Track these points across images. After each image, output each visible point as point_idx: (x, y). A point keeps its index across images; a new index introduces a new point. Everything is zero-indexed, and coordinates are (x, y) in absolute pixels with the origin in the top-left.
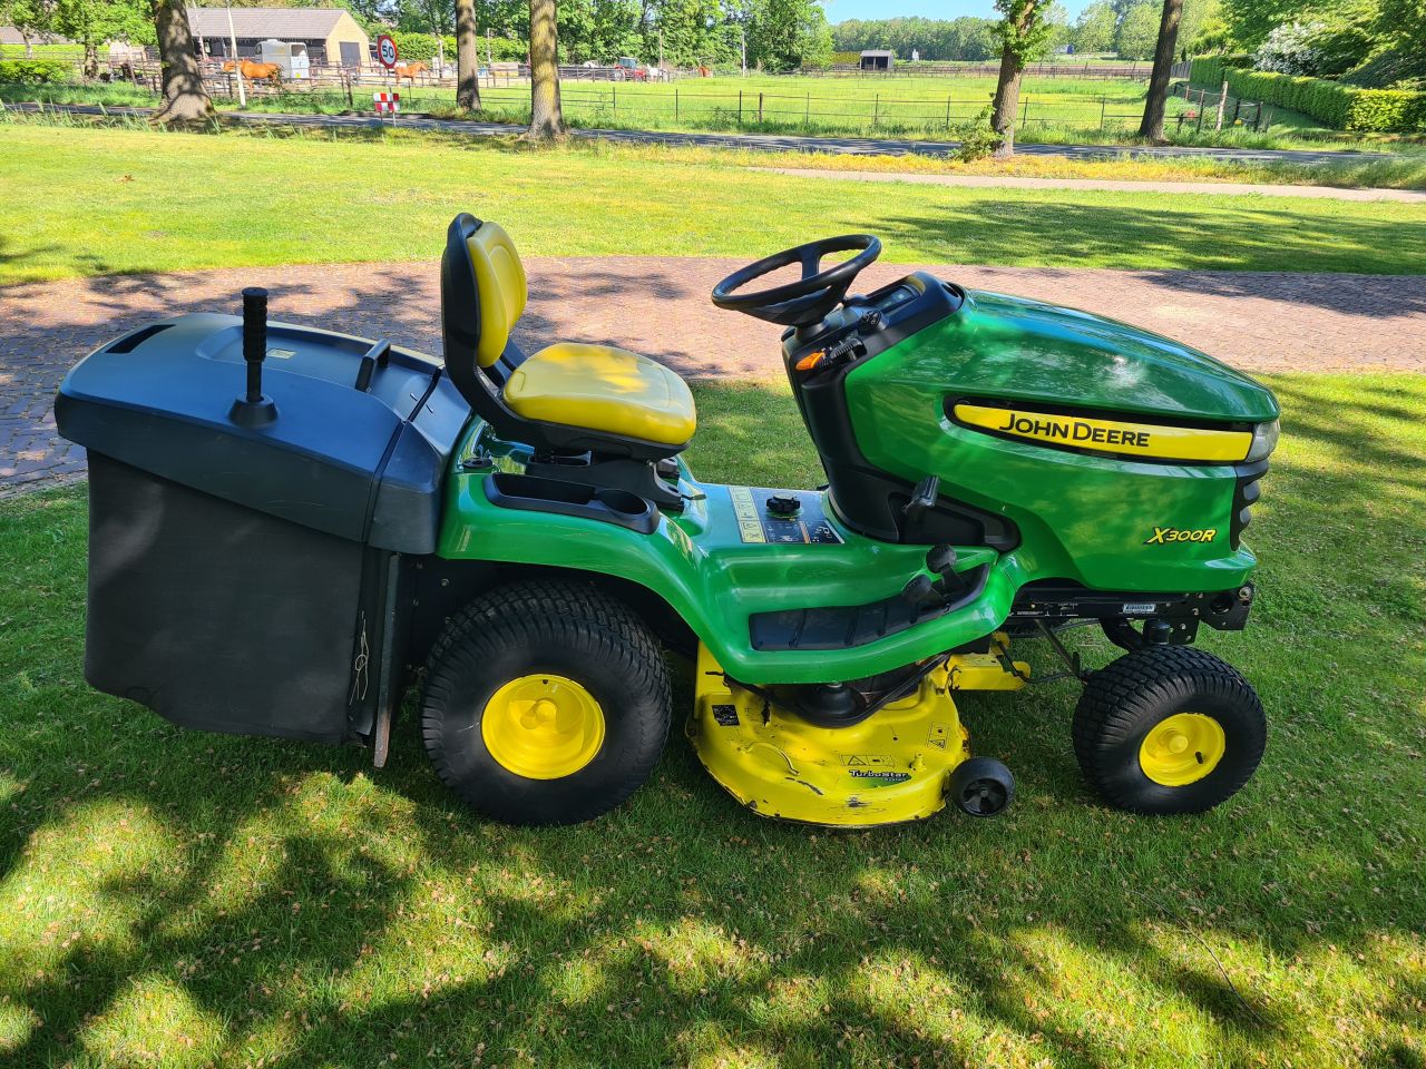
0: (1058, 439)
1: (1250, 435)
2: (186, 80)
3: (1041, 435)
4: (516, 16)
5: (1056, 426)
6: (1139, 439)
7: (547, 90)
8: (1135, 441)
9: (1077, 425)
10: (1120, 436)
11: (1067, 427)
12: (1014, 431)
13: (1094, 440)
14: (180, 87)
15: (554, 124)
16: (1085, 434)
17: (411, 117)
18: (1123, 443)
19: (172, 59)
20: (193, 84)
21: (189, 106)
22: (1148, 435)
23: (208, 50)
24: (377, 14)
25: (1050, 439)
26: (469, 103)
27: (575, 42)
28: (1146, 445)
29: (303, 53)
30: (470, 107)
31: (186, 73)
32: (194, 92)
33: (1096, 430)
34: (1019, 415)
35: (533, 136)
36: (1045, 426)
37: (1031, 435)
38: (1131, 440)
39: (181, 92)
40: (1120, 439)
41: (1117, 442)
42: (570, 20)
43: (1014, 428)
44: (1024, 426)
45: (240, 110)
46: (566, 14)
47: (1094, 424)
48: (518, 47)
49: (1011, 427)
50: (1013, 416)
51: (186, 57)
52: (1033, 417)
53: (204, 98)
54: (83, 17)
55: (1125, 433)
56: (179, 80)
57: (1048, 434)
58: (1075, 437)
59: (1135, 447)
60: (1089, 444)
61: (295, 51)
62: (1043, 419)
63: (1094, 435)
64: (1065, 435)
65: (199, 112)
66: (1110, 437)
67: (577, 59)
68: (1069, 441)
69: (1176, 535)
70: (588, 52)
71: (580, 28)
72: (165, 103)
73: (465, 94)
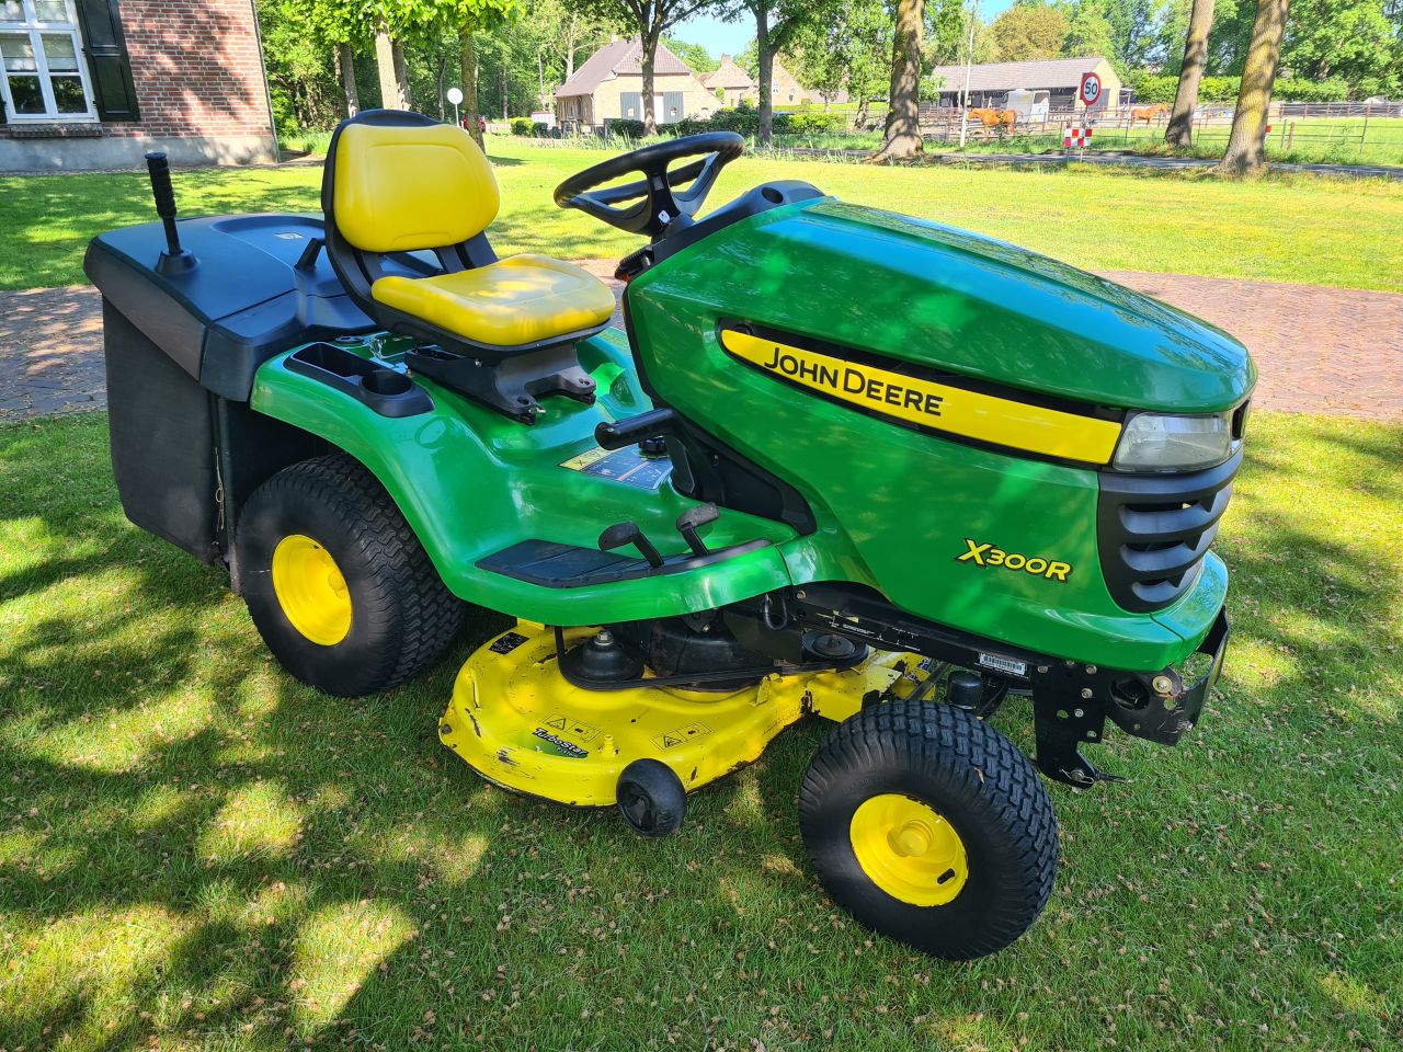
0: (826, 387)
1: (1118, 426)
2: (904, 124)
3: (807, 380)
4: (1293, 53)
5: (824, 370)
6: (928, 404)
7: (1251, 122)
8: (922, 405)
9: (848, 371)
10: (902, 395)
11: (836, 372)
12: (778, 370)
13: (869, 395)
14: (898, 130)
15: (1251, 157)
16: (858, 387)
17: (1111, 154)
18: (906, 405)
19: (897, 105)
20: (910, 127)
21: (903, 146)
22: (940, 399)
23: (970, 103)
24: (1143, 62)
25: (817, 385)
26: (1176, 139)
27: (1361, 78)
28: (938, 414)
29: (1046, 100)
30: (1178, 143)
31: (906, 117)
32: (909, 134)
33: (871, 382)
34: (785, 350)
35: (1223, 169)
36: (812, 368)
37: (796, 377)
38: (916, 403)
39: (898, 134)
40: (902, 399)
41: (899, 404)
42: (1359, 54)
43: (779, 366)
44: (789, 365)
45: (957, 151)
46: (1355, 48)
47: (869, 372)
48: (1287, 85)
49: (775, 366)
50: (777, 350)
51: (909, 104)
52: (799, 354)
53: (916, 139)
54: (863, 77)
55: (909, 392)
56: (899, 123)
57: (815, 380)
58: (846, 389)
59: (923, 413)
60: (861, 399)
61: (1038, 99)
62: (811, 358)
63: (870, 388)
64: (834, 383)
65: (908, 152)
66: (889, 394)
67: (1359, 95)
68: (839, 392)
69: (1000, 556)
70: (1375, 88)
71: (1370, 61)
72: (883, 144)
73: (1175, 130)
